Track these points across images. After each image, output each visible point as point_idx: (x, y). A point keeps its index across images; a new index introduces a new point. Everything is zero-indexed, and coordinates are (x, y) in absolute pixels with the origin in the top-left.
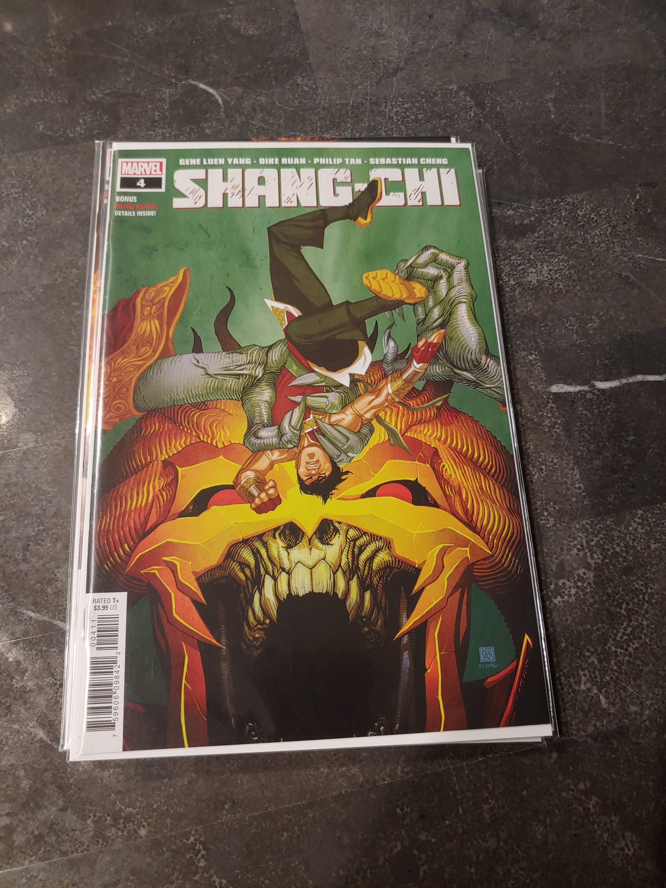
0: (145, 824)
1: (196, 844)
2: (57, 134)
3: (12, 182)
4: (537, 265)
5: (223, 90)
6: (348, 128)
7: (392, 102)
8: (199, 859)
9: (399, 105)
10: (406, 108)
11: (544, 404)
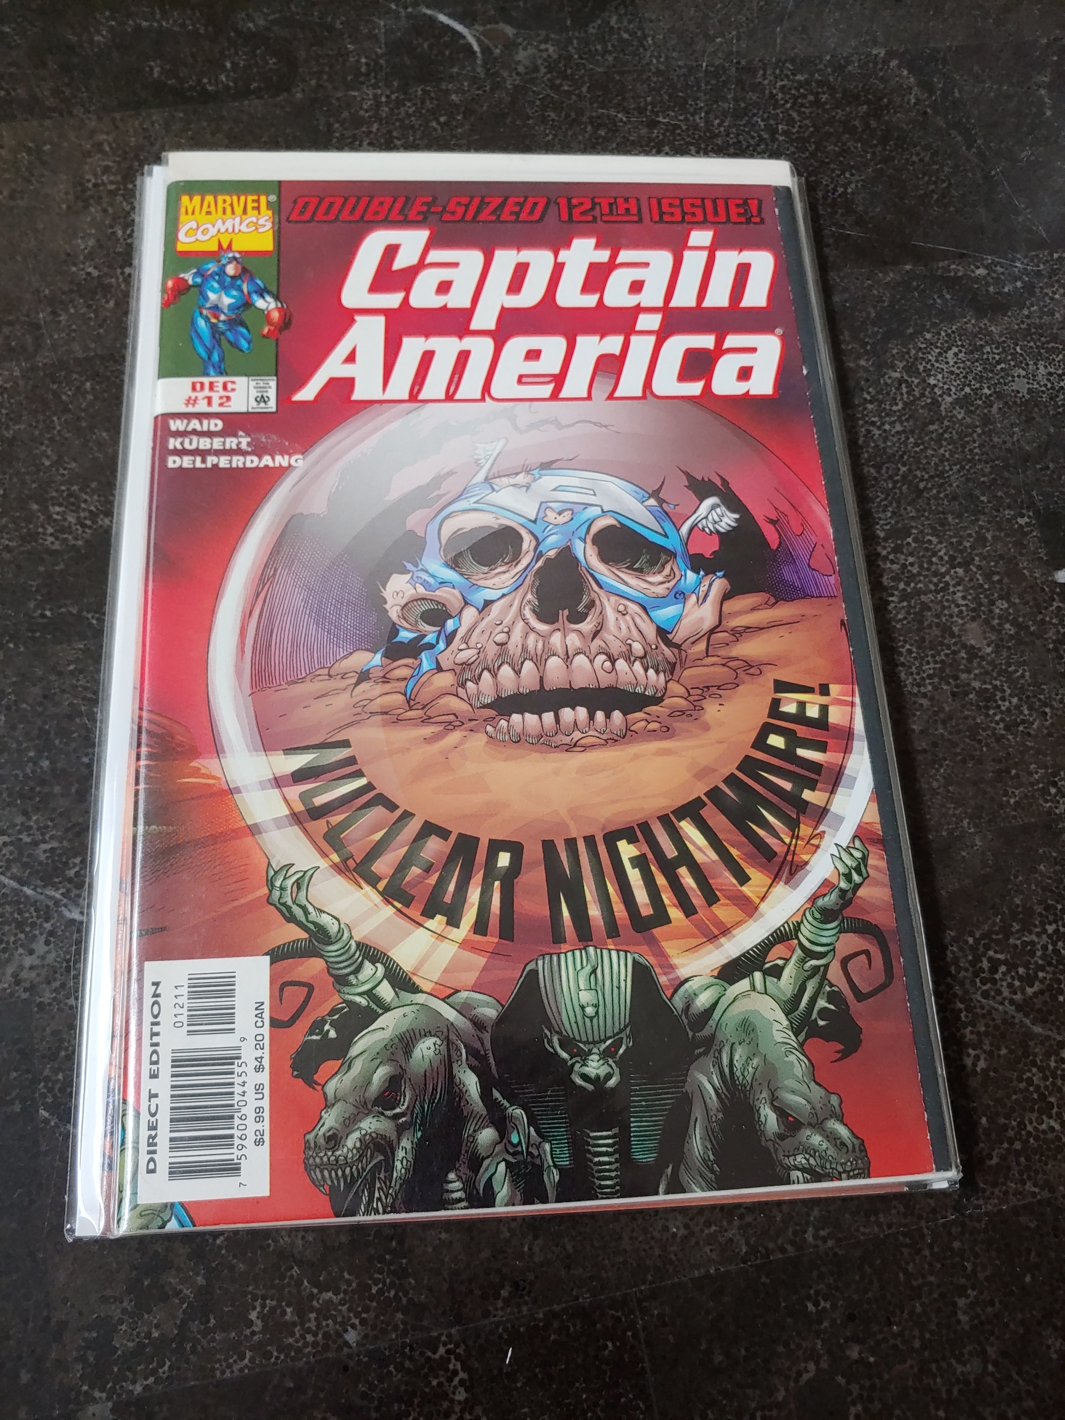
0: (357, 1322)
1: (449, 1361)
2: (186, 85)
3: (106, 163)
4: (1027, 364)
5: (481, 29)
6: (701, 108)
7: (775, 68)
8: (455, 1387)
9: (787, 76)
10: (799, 82)
11: (1045, 601)
